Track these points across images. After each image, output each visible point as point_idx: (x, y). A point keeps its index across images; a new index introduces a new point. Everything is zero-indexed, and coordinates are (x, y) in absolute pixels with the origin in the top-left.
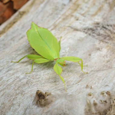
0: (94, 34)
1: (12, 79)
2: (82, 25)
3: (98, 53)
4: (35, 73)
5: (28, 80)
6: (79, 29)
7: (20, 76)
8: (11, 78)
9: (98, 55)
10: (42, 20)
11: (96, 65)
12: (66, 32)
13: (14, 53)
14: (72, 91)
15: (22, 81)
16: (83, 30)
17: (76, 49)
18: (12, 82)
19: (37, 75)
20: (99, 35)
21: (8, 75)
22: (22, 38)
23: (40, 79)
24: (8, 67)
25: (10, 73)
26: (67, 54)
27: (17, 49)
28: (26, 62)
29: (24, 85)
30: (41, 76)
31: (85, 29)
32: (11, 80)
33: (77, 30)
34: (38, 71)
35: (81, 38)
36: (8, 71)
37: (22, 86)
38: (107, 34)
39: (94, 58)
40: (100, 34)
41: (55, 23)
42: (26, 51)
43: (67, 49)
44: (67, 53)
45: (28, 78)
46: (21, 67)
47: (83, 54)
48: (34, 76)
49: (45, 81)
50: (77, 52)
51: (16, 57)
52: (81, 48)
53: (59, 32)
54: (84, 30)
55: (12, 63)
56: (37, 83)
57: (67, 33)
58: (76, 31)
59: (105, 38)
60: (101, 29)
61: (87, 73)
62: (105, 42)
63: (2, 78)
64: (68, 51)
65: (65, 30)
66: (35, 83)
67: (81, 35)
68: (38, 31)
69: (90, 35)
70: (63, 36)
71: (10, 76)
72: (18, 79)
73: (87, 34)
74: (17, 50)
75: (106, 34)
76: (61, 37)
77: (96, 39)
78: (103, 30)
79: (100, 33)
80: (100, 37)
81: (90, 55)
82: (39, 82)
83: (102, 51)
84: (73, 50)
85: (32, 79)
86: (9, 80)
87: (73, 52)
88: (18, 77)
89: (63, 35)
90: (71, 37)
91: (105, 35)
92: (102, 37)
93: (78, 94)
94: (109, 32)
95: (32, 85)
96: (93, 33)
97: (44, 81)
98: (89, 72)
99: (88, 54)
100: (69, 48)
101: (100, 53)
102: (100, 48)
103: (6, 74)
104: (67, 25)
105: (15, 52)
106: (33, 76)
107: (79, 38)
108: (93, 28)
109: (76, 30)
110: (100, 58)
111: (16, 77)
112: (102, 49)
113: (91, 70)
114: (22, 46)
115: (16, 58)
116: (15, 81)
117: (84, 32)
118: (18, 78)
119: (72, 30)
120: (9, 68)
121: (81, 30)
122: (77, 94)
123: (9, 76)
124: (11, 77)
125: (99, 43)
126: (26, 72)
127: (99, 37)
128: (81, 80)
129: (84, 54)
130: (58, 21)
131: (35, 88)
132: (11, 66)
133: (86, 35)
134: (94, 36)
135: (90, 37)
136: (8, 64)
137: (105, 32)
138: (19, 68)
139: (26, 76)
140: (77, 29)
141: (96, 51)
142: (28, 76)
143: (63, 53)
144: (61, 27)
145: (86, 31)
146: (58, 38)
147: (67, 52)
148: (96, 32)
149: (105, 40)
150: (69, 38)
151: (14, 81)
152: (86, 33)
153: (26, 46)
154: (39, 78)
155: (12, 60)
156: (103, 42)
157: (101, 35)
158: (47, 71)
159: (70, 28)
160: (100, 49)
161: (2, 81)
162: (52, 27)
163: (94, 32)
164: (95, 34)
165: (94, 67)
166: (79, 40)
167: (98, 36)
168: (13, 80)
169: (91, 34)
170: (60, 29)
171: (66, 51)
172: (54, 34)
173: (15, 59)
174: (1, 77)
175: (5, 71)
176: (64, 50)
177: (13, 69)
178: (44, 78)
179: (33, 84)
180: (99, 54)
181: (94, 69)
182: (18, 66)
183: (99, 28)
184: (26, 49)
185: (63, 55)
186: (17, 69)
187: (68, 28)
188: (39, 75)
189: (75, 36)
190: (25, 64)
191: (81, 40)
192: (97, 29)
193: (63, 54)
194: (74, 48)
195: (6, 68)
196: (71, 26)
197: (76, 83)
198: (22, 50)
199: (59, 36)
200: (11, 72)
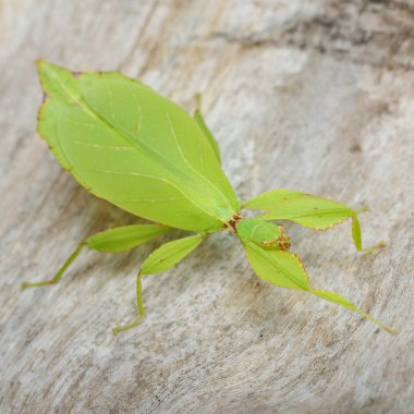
0: (339, 44)
1: (64, 377)
2: (269, 13)
3: (388, 127)
4: (153, 315)
5: (137, 363)
6: (265, 36)
7: (92, 351)
8: (59, 375)
9: (391, 139)
10: (77, 32)
11: (398, 191)
12: (209, 64)
13: (16, 234)
14: (366, 374)
15: (113, 380)
16: (283, 36)
17: (286, 138)
18: (70, 393)
19: (169, 326)
20: (362, 42)
21: (36, 362)
22: (20, 144)
23: (192, 344)
24: (21, 320)
25: (43, 351)
26: (255, 174)
27: (20, 209)
28: (89, 268)
29: (131, 395)
30: (190, 324)
31: (292, 31)
32: (59, 383)
33: (258, 44)
34: (163, 304)
35: (287, 77)
36: (28, 342)
37: (124, 404)
38: (398, 24)
39: (377, 157)
40: (368, 35)
41: (142, 31)
42: (65, 209)
43: (245, 150)
44: (252, 168)
45: (133, 357)
46: (77, 304)
47: (324, 156)
48: (158, 334)
49: (217, 349)
50: (297, 151)
51: (35, 252)
52: (307, 126)
53: (177, 73)
54: (288, 37)
55: (29, 293)
56: (185, 368)
57: (218, 70)
58: (256, 50)
59: (395, 50)
60: (362, 11)
61: (382, 246)
62: (402, 66)
63: (14, 384)
64: (255, 158)
65: (201, 60)
66: (177, 374)
67: (284, 61)
68: (83, 99)
69: (322, 50)
70: (202, 88)
71: (48, 368)
72: (91, 373)
73: (310, 51)
74: (22, 217)
75: (395, 29)
76: (198, 97)
77: (356, 61)
78: (375, 11)
79: (364, 32)
80: (372, 47)
81: (356, 148)
82: (193, 362)
83: (402, 115)
84: (275, 146)
85: (153, 354)
86: (52, 385)
87: (276, 154)
88: (88, 363)
89: (199, 84)
90: (243, 86)
91: (392, 35)
92: (381, 45)
93: (405, 388)
94: (404, 12)
95: (170, 386)
96: (335, 37)
97: (212, 349)
98: (385, 238)
99: (347, 144)
100: (251, 144)
101: (396, 128)
102: (388, 100)
103: (24, 360)
104: (203, 30)
105: (16, 226)
106: (154, 337)
107: (279, 82)
108: (325, 16)
109: (253, 44)
110: (402, 149)
111: (79, 361)
112: (396, 102)
113: (390, 225)
114: (35, 186)
115: (36, 260)
116: (82, 384)
117: (291, 42)
118: (90, 365)
119: (236, 47)
120: (26, 325)
121: (276, 37)
122: (398, 392)
123: (45, 364)
124: (56, 369)
125: (378, 81)
126: (114, 326)
127: (366, 53)
128: (373, 296)
129: (329, 149)
130: (156, 21)
131: (188, 397)
132: (29, 310)
133: (304, 57)
134: (341, 51)
135: (328, 61)
136: (11, 301)
137: (387, 20)
138: (72, 310)
139: (122, 345)
140: (256, 39)
141: (375, 120)
142: (127, 342)
143: (236, 172)
144: (179, 50)
145: (298, 36)
146: (187, 104)
147: (250, 162)
148: (343, 31)
149: (397, 59)
150: (236, 93)
151: (76, 385)
152: (303, 47)
153: (56, 182)
154: (183, 337)
155: (21, 275)
156: (390, 68)
157: (371, 38)
158: (201, 290)
159: (220, 42)
160: (392, 108)
161: (22, 397)
162: (140, 59)
163: (334, 31)
164: (344, 38)
165: (399, 205)
166: (283, 90)
167: (362, 48)
168: (71, 382)
169: (328, 45)
170: (182, 59)
171: (243, 159)
172: (162, 88)
173: (32, 266)
174: (9, 378)
175: (13, 345)
176: (234, 156)
177: (45, 324)
178: (206, 331)
179: (170, 379)
180: (393, 132)
181: (402, 213)
182: (62, 303)
183: (352, 10)
184: (62, 199)
185: (242, 185)
186: (66, 317)
187: (213, 44)
188: (179, 324)
189: (256, 73)
190: (91, 281)
191: (291, 89)
192: (344, 16)
193: (238, 179)
194: (274, 134)
195: (14, 328)
196: (220, 28)
197: (357, 316)
198: (46, 210)
199: (189, 95)
200: (44, 342)
